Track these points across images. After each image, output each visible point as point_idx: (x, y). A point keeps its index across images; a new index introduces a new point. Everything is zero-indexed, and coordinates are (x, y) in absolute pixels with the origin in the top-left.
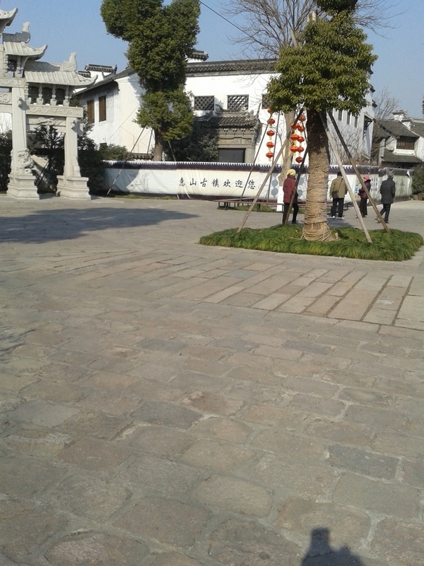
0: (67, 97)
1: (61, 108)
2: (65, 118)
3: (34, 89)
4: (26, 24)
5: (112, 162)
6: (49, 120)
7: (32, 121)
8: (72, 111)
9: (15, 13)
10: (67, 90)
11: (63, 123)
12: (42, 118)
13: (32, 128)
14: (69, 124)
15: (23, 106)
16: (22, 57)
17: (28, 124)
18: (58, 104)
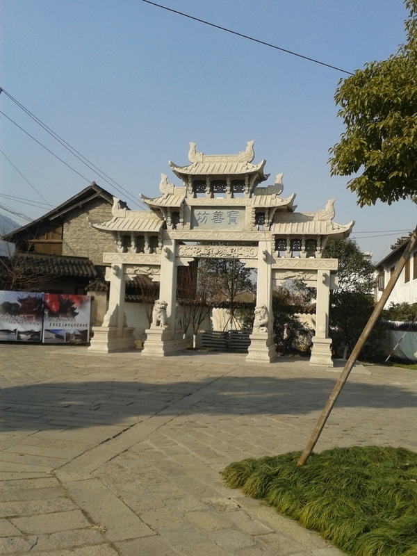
0: (318, 248)
1: (311, 260)
2: (315, 271)
3: (280, 241)
4: (279, 176)
5: (398, 323)
6: (297, 274)
7: (278, 275)
8: (324, 263)
9: (263, 165)
10: (319, 240)
11: (314, 277)
12: (290, 272)
13: (279, 283)
14: (319, 277)
15: (268, 259)
16: (270, 209)
17: (273, 279)
18: (307, 256)
